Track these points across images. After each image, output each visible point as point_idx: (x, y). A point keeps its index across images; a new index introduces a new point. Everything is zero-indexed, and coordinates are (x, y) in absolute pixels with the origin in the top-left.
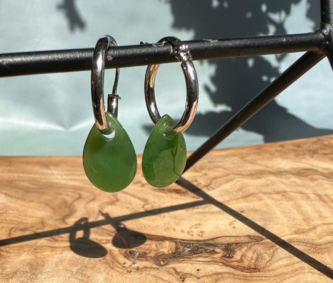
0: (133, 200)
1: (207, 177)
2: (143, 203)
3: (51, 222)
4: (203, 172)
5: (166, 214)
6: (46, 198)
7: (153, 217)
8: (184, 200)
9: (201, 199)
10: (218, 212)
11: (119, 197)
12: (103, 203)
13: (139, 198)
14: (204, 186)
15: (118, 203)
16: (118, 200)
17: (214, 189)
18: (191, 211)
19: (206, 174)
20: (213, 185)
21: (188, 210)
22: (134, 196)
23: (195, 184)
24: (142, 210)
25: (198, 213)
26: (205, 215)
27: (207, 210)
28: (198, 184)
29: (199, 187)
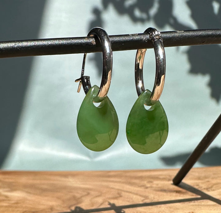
0: (135, 196)
1: (209, 183)
2: (143, 198)
3: (58, 208)
4: (207, 180)
5: (163, 205)
6: (59, 194)
7: (150, 207)
8: (182, 197)
9: (199, 197)
10: (214, 205)
11: (122, 195)
12: (107, 198)
13: (140, 196)
14: (204, 189)
15: (120, 198)
16: (121, 196)
17: (214, 190)
18: (187, 204)
19: (208, 181)
20: (213, 188)
21: (184, 203)
22: (137, 194)
23: (196, 187)
24: (141, 203)
25: (193, 205)
26: (200, 207)
27: (203, 203)
28: (199, 188)
29: (199, 189)
